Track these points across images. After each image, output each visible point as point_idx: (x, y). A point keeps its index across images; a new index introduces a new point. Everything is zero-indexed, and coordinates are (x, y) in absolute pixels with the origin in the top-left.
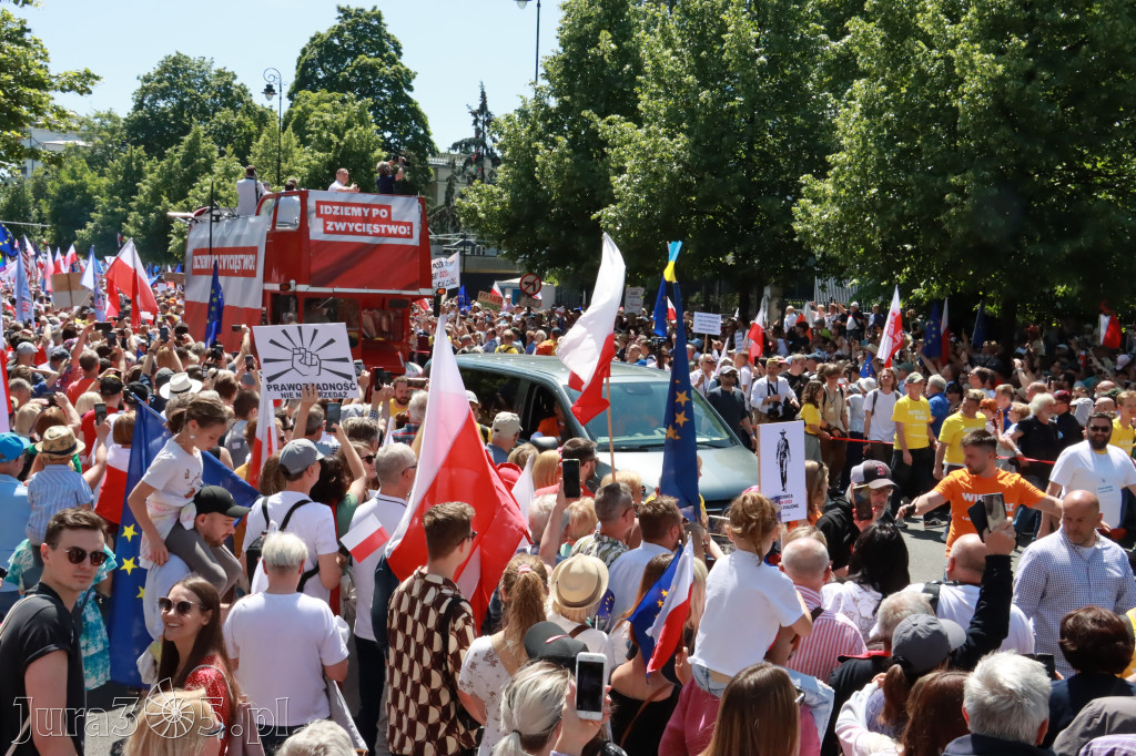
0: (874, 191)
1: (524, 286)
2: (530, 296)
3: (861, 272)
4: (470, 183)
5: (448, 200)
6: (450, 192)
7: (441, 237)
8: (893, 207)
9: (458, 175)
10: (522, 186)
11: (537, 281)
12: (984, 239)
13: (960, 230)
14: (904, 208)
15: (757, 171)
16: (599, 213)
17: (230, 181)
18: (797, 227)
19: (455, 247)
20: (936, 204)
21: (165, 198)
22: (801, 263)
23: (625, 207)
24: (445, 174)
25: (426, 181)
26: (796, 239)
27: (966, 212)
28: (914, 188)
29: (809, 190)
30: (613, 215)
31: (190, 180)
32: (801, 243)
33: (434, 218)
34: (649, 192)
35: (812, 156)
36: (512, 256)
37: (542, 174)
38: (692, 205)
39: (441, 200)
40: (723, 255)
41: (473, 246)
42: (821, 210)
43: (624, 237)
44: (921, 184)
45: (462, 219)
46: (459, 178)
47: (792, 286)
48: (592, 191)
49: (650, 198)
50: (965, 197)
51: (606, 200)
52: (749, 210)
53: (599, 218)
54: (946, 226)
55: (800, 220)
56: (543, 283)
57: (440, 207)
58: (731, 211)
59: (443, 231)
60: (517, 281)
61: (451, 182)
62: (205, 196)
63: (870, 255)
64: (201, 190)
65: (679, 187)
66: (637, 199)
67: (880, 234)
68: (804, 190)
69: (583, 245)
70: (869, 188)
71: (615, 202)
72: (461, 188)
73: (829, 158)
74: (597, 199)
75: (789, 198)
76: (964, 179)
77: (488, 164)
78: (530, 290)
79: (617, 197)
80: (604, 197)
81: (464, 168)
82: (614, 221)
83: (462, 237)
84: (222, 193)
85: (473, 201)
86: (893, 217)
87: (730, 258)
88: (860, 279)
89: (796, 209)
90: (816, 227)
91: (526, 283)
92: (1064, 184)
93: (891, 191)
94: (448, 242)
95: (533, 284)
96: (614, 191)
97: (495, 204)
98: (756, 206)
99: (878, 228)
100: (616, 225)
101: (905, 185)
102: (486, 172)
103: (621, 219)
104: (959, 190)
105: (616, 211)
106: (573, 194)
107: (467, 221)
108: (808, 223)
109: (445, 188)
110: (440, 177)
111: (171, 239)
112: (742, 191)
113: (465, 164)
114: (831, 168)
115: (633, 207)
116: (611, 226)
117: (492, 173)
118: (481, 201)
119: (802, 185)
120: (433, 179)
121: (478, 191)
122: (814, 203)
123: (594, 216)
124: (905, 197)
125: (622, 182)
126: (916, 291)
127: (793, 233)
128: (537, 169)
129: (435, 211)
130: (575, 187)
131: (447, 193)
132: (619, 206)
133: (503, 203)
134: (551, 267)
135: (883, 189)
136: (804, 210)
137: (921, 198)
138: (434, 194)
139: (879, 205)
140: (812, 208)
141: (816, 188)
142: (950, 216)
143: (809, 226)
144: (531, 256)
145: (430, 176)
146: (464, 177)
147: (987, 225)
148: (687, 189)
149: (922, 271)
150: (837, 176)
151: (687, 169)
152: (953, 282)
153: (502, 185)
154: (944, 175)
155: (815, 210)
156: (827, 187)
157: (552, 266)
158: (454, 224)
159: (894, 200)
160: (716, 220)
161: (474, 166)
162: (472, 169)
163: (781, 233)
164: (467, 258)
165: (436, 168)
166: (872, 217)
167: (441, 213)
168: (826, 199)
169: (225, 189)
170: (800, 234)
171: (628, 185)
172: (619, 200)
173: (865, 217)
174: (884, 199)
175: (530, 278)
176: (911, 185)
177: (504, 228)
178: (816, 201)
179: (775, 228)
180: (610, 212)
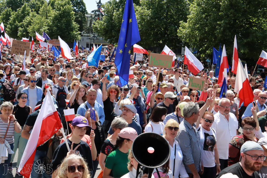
1: (109, 47)
2: (110, 50)
4: (96, 21)
5: (90, 25)
6: (91, 23)
7: (88, 35)
9: (93, 19)
10: (109, 21)
11: (112, 46)
12: (225, 38)
13: (220, 35)
15: (169, 20)
17: (34, 18)
19: (92, 37)
20: (214, 29)
21: (17, 22)
22: (179, 44)
24: (90, 19)
25: (85, 21)
27: (221, 31)
31: (23, 17)
33: (86, 30)
35: (182, 16)
36: (106, 40)
37: (115, 18)
39: (88, 25)
40: (160, 41)
41: (96, 37)
44: (210, 23)
45: (93, 30)
46: (93, 20)
47: (176, 49)
54: (216, 34)
55: (179, 33)
56: (114, 47)
57: (88, 27)
58: (162, 29)
59: (89, 33)
60: (107, 46)
61: (91, 21)
62: (27, 21)
64: (26, 20)
65: (149, 23)
72: (94, 22)
73: (188, 16)
75: (176, 27)
77: (101, 16)
78: (110, 48)
81: (95, 17)
83: (93, 35)
84: (32, 21)
85: (97, 25)
87: (161, 42)
91: (109, 46)
94: (90, 36)
95: (111, 47)
97: (102, 26)
102: (100, 19)
104: (220, 25)
107: (95, 30)
108: (181, 34)
109: (90, 22)
110: (88, 20)
111: (18, 32)
113: (95, 16)
114: (188, 19)
117: (102, 19)
118: (99, 25)
119: (180, 24)
120: (86, 20)
121: (98, 22)
126: (207, 51)
128: (113, 17)
129: (87, 28)
131: (90, 24)
133: (104, 26)
138: (87, 24)
140: (182, 30)
142: (218, 32)
144: (111, 40)
145: (86, 19)
146: (94, 20)
147: (226, 34)
148: (151, 23)
149: (209, 46)
150: (189, 21)
151: (152, 18)
153: (104, 21)
154: (217, 21)
158: (92, 31)
161: (97, 17)
162: (97, 18)
164: (95, 40)
165: (87, 17)
166: (198, 32)
167: (88, 28)
169: (33, 20)
173: (196, 32)
175: (110, 45)
176: (208, 24)
177: (104, 32)
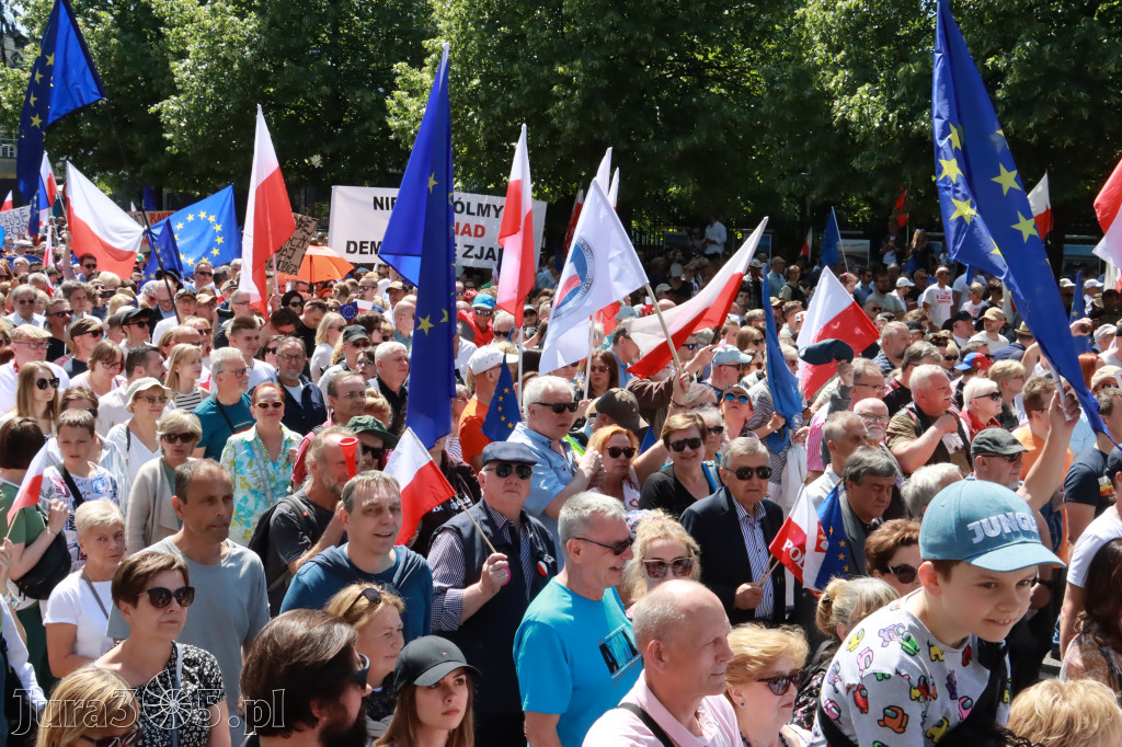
0: (476, 82)
3: (464, 173)
8: (498, 100)
14: (510, 101)
16: (157, 106)
18: (393, 123)
23: (190, 98)
26: (392, 137)
28: (520, 78)
29: (405, 80)
30: (176, 108)
32: (397, 141)
34: (218, 82)
38: (270, 97)
42: (419, 104)
43: (189, 134)
48: (148, 80)
49: (219, 89)
50: (575, 88)
51: (166, 90)
52: (336, 104)
53: (159, 112)
63: (474, 155)
66: (204, 90)
67: (484, 129)
68: (398, 80)
69: (140, 144)
70: (471, 79)
71: (177, 93)
74: (155, 89)
76: (572, 68)
79: (179, 87)
80: (163, 86)
82: (178, 116)
86: (498, 110)
88: (464, 181)
89: (389, 102)
90: (414, 123)
92: (676, 76)
93: (495, 83)
96: (176, 79)
98: (344, 98)
99: (482, 123)
100: (180, 120)
101: (510, 76)
103: (187, 114)
105: (179, 104)
106: (124, 82)
112: (326, 81)
115: (199, 99)
116: (173, 121)
122: (410, 96)
123: (152, 110)
124: (510, 89)
125: (185, 69)
127: (388, 130)
130: (126, 74)
132: (182, 98)
134: (101, 171)
135: (485, 79)
136: (400, 103)
137: (528, 89)
139: (483, 96)
141: (412, 78)
143: (406, 122)
152: (564, 185)
155: (413, 104)
156: (425, 77)
157: (103, 169)
159: (497, 93)
160: (299, 115)
163: (374, 131)
168: (423, 90)
170: (396, 131)
171: (192, 73)
172: (182, 91)
174: (487, 90)
178: (413, 93)
179: (367, 124)
180: (170, 105)
